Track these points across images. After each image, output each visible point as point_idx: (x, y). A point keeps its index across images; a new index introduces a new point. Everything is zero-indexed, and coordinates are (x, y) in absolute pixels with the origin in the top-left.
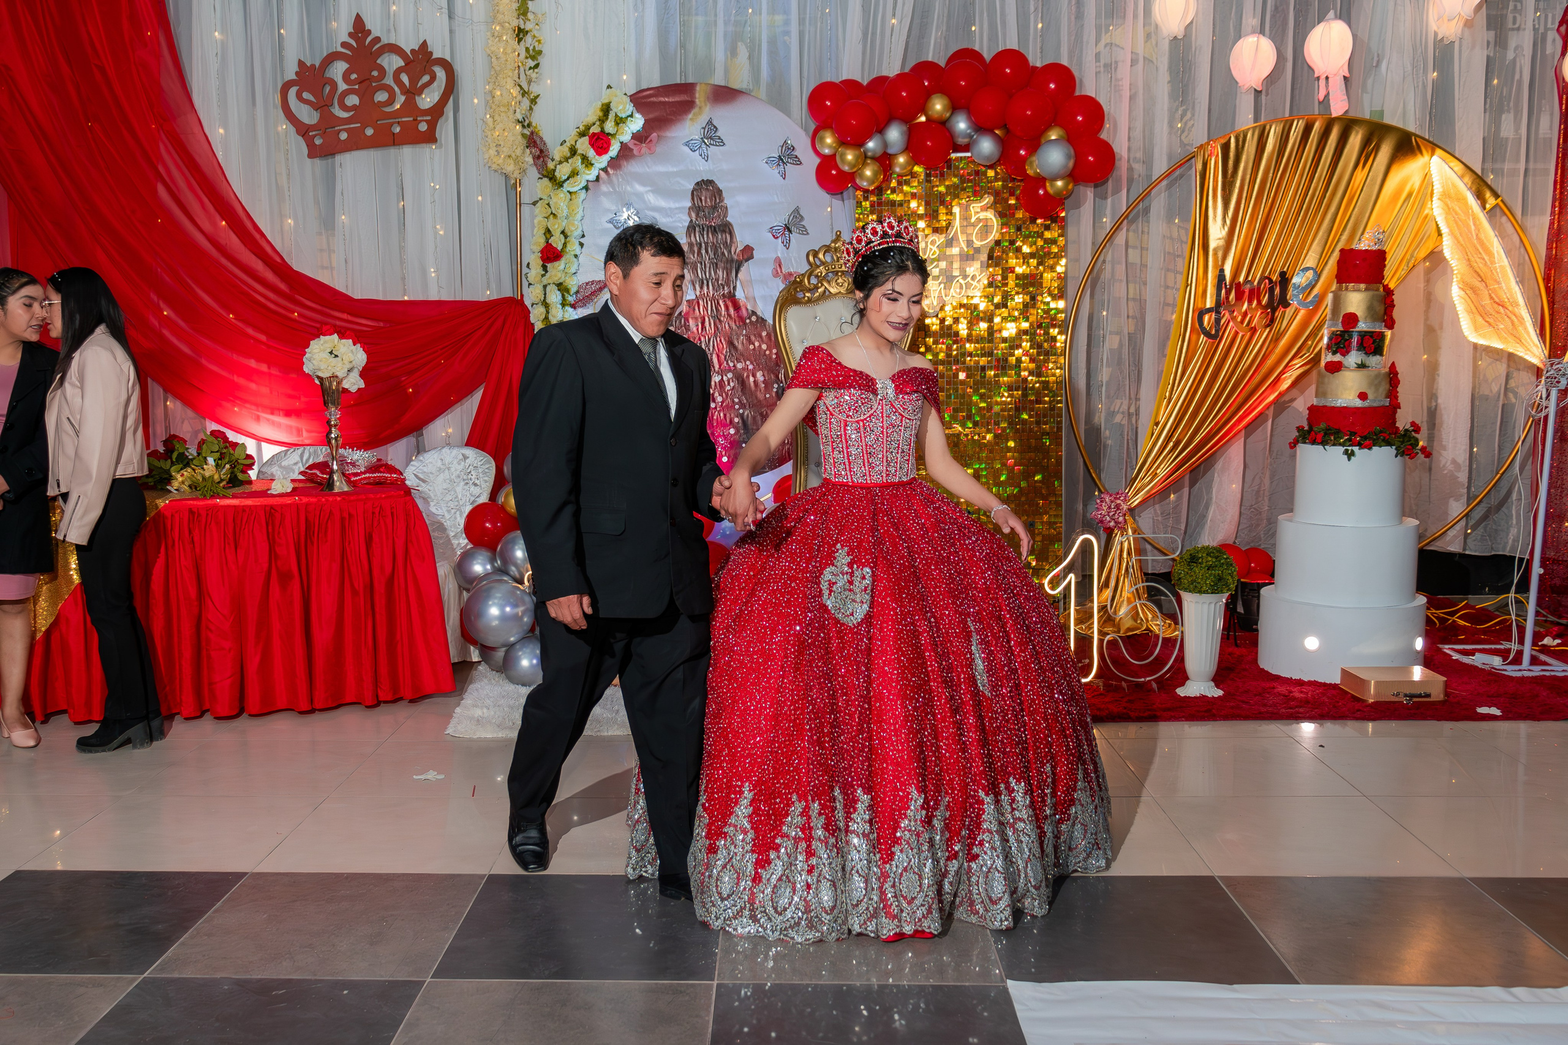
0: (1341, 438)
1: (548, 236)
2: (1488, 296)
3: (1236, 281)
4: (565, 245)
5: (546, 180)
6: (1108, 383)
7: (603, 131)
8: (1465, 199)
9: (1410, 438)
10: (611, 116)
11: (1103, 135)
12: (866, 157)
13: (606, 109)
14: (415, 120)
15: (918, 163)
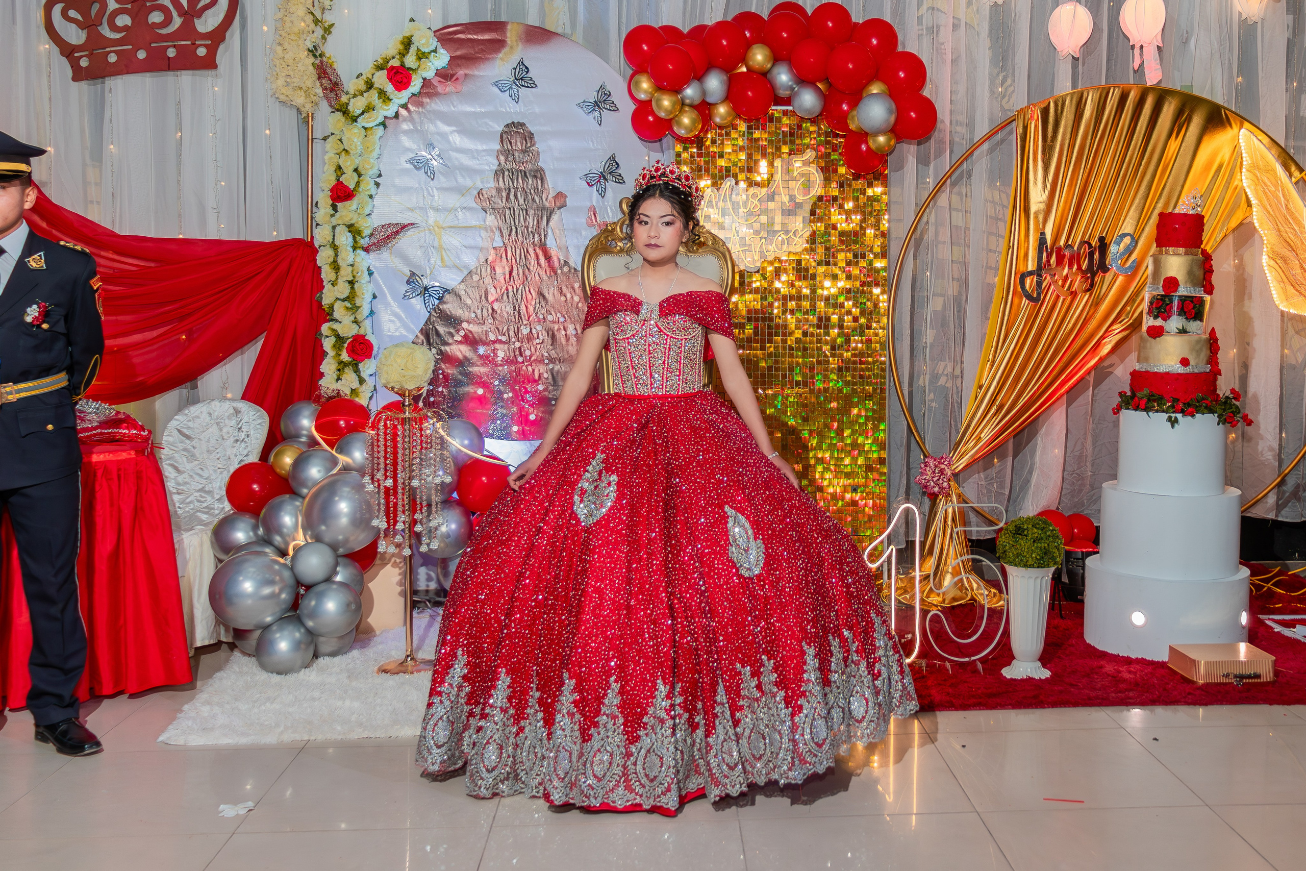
0: (1164, 404)
1: (339, 173)
2: (1298, 266)
3: (1057, 245)
4: (358, 183)
5: (339, 115)
6: (932, 345)
7: (403, 65)
8: (1274, 171)
9: (1231, 406)
10: (413, 50)
11: (926, 92)
12: (683, 104)
13: (407, 43)
14: (193, 44)
15: (738, 116)
